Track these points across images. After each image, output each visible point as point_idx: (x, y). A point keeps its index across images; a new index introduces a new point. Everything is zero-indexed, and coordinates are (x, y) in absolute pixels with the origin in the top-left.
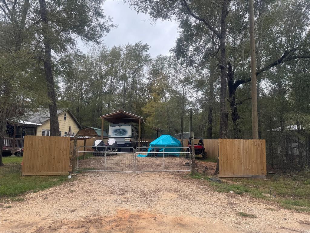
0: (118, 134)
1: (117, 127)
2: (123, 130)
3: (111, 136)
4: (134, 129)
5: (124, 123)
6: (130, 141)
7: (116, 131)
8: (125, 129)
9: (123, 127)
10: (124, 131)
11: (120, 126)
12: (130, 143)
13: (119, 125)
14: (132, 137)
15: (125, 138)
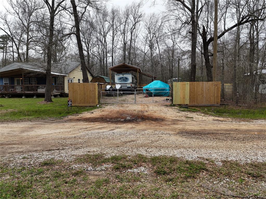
0: (122, 81)
1: (121, 76)
3: (117, 83)
4: (133, 77)
5: (126, 73)
7: (120, 79)
8: (127, 77)
9: (125, 76)
10: (126, 79)
12: (131, 87)
13: (123, 74)
14: (132, 83)
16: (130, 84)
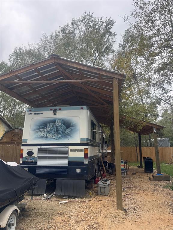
1: (48, 115)
3: (29, 142)
7: (44, 125)
9: (64, 114)
10: (68, 127)
11: (55, 111)
12: (87, 162)
13: (53, 107)
14: (91, 142)
15: (71, 148)
16: (83, 148)
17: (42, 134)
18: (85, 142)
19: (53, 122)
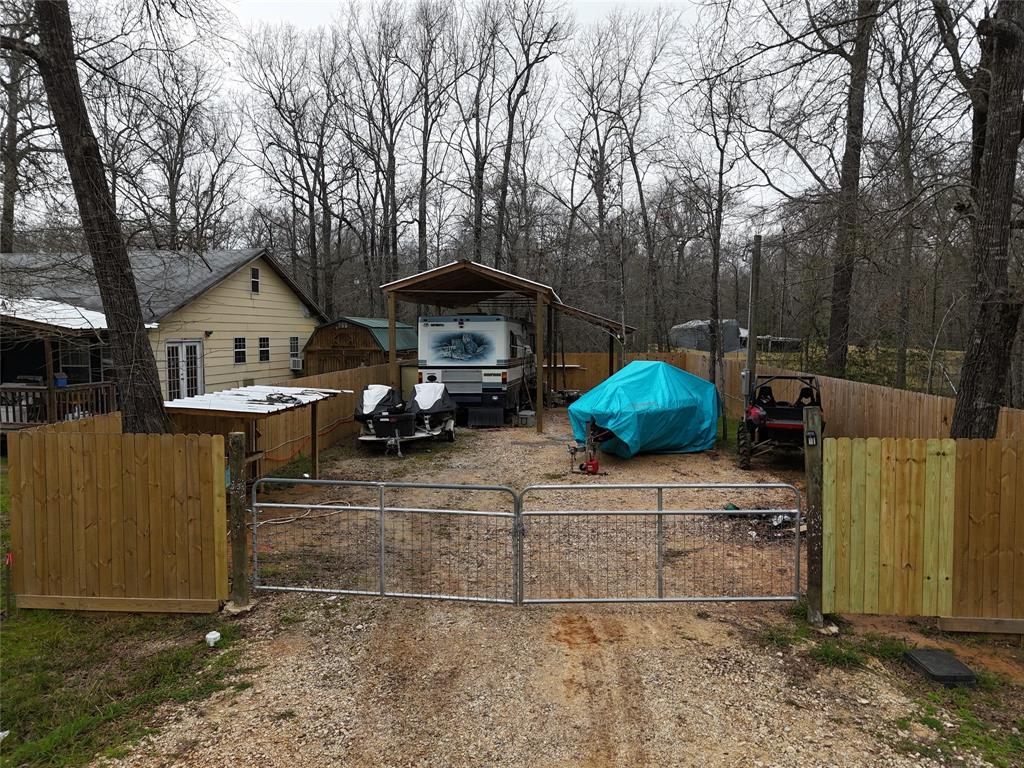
0: (455, 356)
1: (451, 328)
2: (474, 340)
6: (504, 380)
7: (445, 343)
8: (479, 333)
9: (472, 327)
11: (461, 323)
12: (505, 389)
13: (459, 317)
14: (511, 363)
15: (484, 371)
16: (500, 371)
17: (445, 354)
18: (503, 364)
19: (460, 337)
